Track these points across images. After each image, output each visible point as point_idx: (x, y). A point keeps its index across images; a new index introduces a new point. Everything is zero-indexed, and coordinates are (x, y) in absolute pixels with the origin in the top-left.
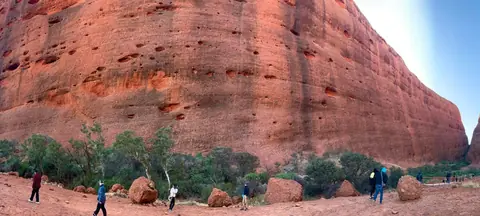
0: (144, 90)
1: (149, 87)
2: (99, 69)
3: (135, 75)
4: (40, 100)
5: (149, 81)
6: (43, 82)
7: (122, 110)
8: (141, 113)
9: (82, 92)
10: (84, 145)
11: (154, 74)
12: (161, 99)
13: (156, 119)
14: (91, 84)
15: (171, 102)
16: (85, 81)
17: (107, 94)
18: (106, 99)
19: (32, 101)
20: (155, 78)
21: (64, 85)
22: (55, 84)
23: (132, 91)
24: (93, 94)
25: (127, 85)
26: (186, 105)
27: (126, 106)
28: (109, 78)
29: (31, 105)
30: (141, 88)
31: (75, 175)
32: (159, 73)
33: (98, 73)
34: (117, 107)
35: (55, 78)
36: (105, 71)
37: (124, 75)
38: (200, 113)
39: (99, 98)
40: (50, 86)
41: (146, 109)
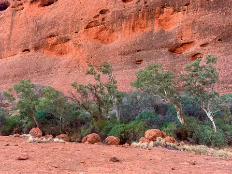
0: (151, 32)
1: (156, 29)
2: (102, 12)
3: (140, 15)
4: (36, 48)
5: (156, 21)
6: (39, 28)
7: (129, 56)
8: (149, 57)
9: (85, 39)
10: (93, 89)
11: (161, 13)
12: (172, 40)
13: (168, 63)
14: (94, 30)
15: (183, 41)
16: (87, 27)
17: (112, 41)
18: (111, 46)
19: (27, 50)
20: (161, 17)
21: (65, 31)
22: (54, 31)
23: (138, 34)
24: (97, 41)
25: (133, 28)
26: (202, 42)
27: (134, 52)
28: (113, 22)
29: (27, 54)
30: (147, 30)
31: (83, 123)
32: (165, 10)
33: (101, 16)
34: (123, 54)
35: (53, 24)
36: (108, 14)
37: (130, 16)
38: (222, 49)
39: (104, 46)
40: (49, 33)
41: (155, 53)
